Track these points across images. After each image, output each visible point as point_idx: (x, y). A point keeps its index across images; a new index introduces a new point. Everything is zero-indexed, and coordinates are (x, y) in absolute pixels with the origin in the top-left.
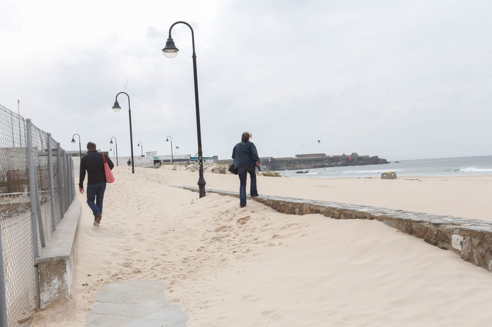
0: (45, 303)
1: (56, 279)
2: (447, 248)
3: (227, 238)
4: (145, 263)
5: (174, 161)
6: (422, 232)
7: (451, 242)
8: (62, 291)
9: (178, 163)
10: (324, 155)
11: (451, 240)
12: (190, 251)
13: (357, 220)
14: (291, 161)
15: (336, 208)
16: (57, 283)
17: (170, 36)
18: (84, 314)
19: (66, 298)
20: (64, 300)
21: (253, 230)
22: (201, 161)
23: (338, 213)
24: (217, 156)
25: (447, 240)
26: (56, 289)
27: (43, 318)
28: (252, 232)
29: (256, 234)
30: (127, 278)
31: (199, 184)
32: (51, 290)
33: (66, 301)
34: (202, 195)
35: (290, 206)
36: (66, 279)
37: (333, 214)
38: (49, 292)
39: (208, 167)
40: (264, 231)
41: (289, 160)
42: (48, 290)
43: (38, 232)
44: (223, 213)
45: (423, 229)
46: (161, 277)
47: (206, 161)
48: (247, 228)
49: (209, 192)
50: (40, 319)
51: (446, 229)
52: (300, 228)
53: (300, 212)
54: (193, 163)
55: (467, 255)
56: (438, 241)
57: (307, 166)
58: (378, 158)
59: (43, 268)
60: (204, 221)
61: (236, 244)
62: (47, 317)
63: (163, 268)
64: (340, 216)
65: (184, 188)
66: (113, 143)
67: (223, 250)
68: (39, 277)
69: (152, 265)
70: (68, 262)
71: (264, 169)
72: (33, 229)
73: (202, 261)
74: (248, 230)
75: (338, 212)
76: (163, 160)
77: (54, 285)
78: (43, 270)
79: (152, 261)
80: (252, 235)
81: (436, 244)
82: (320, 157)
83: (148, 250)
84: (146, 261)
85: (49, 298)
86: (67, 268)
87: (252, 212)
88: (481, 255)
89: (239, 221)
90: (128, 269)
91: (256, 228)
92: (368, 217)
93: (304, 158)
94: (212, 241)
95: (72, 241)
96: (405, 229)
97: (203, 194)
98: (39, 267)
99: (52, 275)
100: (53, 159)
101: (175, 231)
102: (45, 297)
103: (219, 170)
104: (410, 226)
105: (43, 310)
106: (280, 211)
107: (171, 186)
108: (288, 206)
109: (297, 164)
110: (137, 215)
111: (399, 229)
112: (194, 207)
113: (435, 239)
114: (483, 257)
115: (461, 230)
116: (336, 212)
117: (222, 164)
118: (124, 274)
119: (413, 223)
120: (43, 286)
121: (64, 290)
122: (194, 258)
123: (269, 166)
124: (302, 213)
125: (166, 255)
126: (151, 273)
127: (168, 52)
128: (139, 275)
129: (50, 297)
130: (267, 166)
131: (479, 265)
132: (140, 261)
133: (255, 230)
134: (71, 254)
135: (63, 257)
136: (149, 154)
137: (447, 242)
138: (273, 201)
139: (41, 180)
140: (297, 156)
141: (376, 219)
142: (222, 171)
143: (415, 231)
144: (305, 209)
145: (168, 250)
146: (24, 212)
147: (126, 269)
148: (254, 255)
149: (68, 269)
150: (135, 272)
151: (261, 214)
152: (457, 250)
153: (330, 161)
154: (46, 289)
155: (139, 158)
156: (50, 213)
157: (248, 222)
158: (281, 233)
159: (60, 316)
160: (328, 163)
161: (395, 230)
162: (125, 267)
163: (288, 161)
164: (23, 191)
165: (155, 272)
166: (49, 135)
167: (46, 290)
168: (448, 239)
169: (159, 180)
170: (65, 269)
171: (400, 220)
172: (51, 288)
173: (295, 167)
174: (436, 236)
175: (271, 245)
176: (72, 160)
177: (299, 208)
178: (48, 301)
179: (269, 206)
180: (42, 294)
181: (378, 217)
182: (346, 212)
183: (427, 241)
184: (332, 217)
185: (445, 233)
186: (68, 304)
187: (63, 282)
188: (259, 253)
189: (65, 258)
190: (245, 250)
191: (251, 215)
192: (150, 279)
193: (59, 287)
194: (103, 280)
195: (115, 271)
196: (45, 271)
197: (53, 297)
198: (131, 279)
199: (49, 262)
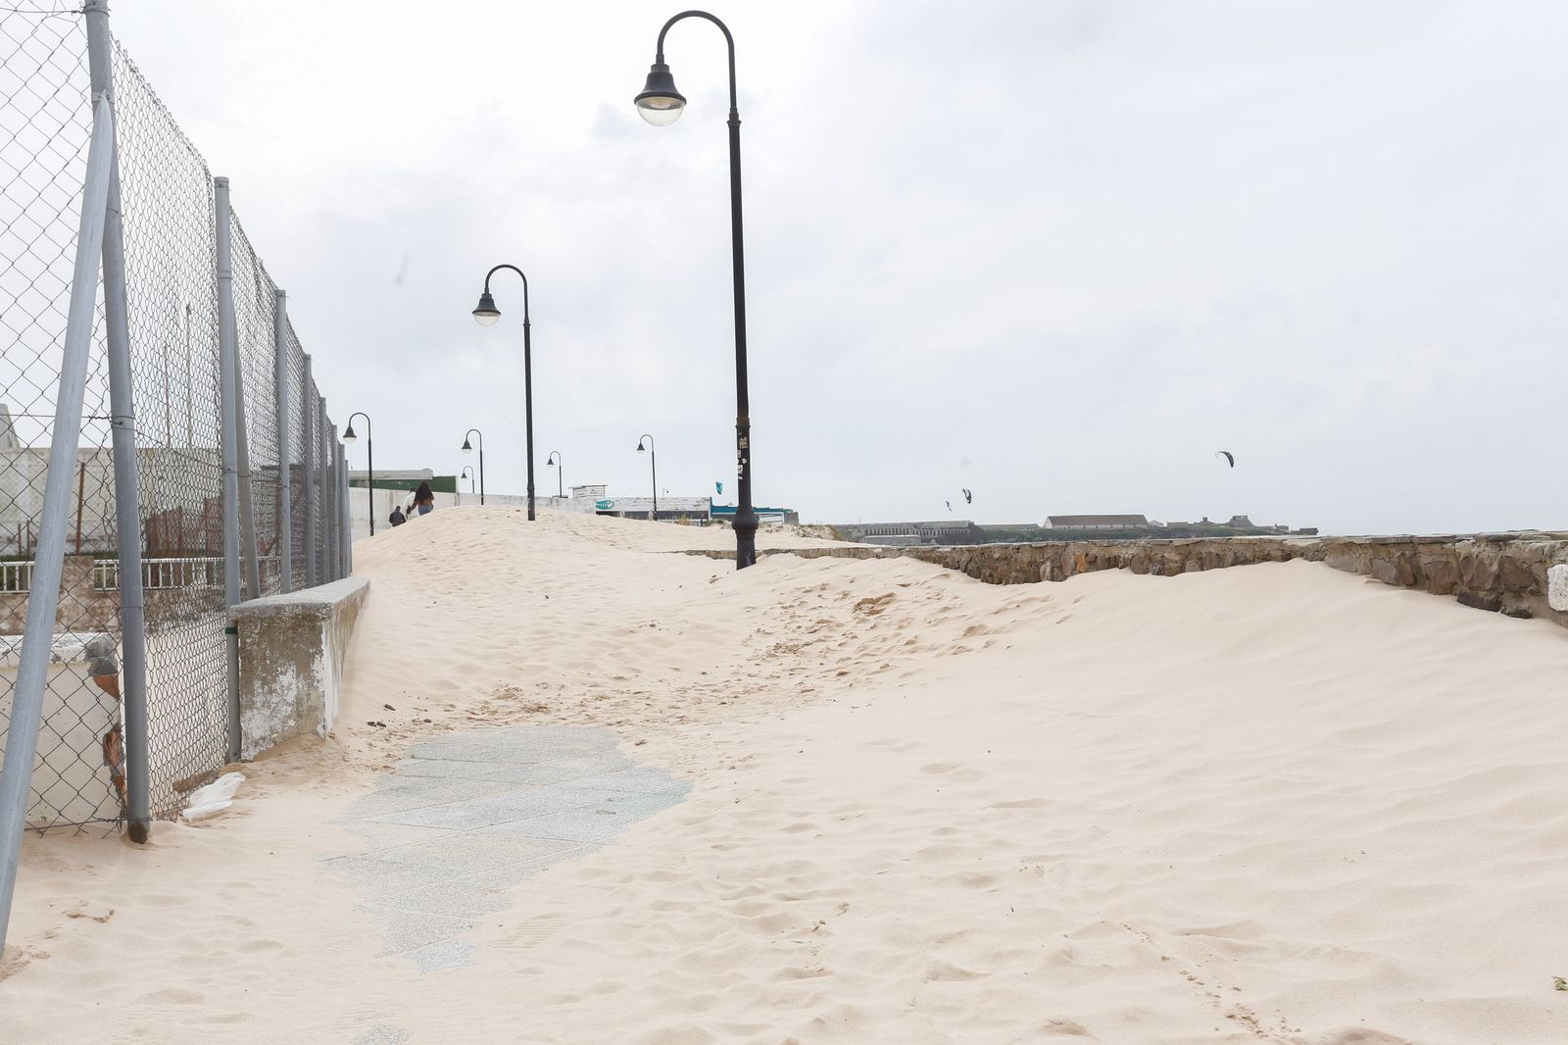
0: (256, 744)
1: (290, 673)
2: (1530, 611)
3: (821, 646)
4: (562, 692)
5: (659, 514)
6: (1449, 575)
7: (1544, 591)
8: (307, 711)
10: (1141, 519)
11: (1547, 583)
12: (704, 673)
13: (1240, 569)
14: (1034, 534)
16: (294, 687)
17: (660, 56)
18: (370, 775)
19: (317, 734)
20: (312, 737)
21: (904, 624)
23: (1177, 558)
25: (1533, 587)
26: (290, 705)
28: (900, 627)
29: (908, 634)
30: (505, 720)
31: (737, 525)
32: (273, 706)
33: (317, 742)
34: (745, 561)
35: (1025, 557)
36: (319, 676)
37: (1163, 561)
38: (267, 712)
40: (938, 623)
41: (1027, 532)
42: (266, 704)
44: (810, 591)
45: (1455, 565)
46: (609, 721)
47: (763, 514)
48: (886, 621)
49: (766, 552)
51: (1531, 550)
52: (1054, 606)
53: (1056, 571)
54: (721, 522)
56: (1502, 594)
59: (251, 636)
60: (749, 609)
61: (849, 659)
62: (259, 776)
63: (617, 704)
64: (1183, 563)
65: (690, 553)
66: (470, 448)
67: (807, 672)
68: (238, 661)
69: (583, 697)
70: (326, 624)
74: (888, 624)
75: (1179, 554)
76: (626, 512)
77: (283, 691)
78: (253, 643)
79: (582, 688)
80: (900, 634)
81: (1494, 606)
82: (1127, 526)
83: (574, 666)
84: (563, 686)
85: (267, 728)
86: (324, 640)
87: (904, 585)
89: (858, 606)
90: (510, 703)
91: (912, 620)
92: (1273, 553)
93: (1075, 527)
94: (773, 652)
96: (1394, 572)
97: (748, 558)
98: (240, 633)
99: (279, 658)
101: (657, 629)
102: (255, 724)
104: (1410, 560)
105: (252, 760)
106: (990, 579)
108: (1016, 559)
111: (1376, 576)
112: (718, 587)
113: (1492, 590)
116: (1170, 555)
118: (495, 712)
119: (1421, 548)
120: (252, 692)
121: (312, 709)
122: (713, 688)
124: (1062, 572)
125: (626, 679)
126: (580, 713)
127: (652, 105)
128: (540, 716)
129: (271, 727)
132: (545, 686)
133: (909, 623)
135: (312, 606)
136: (582, 491)
137: (1533, 593)
140: (1053, 519)
141: (1302, 555)
143: (1427, 575)
144: (1072, 561)
145: (634, 669)
146: (195, 620)
147: (501, 702)
148: (905, 675)
149: (325, 644)
150: (530, 710)
151: (930, 587)
152: (1564, 612)
154: (259, 699)
157: (889, 609)
158: (992, 623)
159: (296, 774)
161: (1364, 579)
162: (500, 698)
163: (1023, 537)
165: (590, 711)
166: (279, 296)
167: (258, 705)
168: (1537, 582)
170: (316, 643)
171: (1380, 545)
172: (275, 699)
174: (1498, 577)
175: (959, 650)
177: (1052, 562)
178: (263, 739)
179: (958, 568)
180: (246, 715)
181: (1307, 547)
182: (1204, 550)
183: (1467, 600)
184: (1159, 573)
185: (1526, 566)
186: (324, 750)
187: (310, 685)
188: (921, 670)
189: (318, 611)
190: (876, 667)
191: (899, 592)
192: (573, 725)
193: (297, 697)
194: (429, 721)
195: (467, 706)
196: (259, 644)
197: (279, 728)
198: (517, 724)
199: (271, 618)
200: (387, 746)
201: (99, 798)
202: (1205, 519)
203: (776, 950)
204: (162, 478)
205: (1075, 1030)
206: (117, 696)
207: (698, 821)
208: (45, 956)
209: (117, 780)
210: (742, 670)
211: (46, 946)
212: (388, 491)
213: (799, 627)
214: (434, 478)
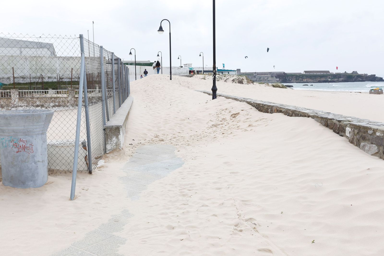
1: (115, 138)
2: (343, 135)
3: (221, 126)
4: (167, 136)
5: (204, 71)
6: (332, 126)
7: (345, 132)
9: (207, 73)
10: (328, 72)
11: (346, 130)
12: (196, 132)
13: (301, 117)
14: (300, 75)
15: (290, 109)
16: (115, 140)
18: (129, 158)
19: (120, 149)
20: (118, 149)
21: (239, 122)
22: (215, 74)
24: (240, 69)
26: (115, 144)
27: (108, 157)
28: (238, 122)
29: (239, 124)
30: (155, 143)
31: (212, 90)
32: (112, 144)
34: (214, 97)
35: (266, 107)
36: (120, 139)
37: (289, 113)
39: (230, 78)
40: (245, 122)
41: (299, 75)
42: (110, 143)
43: (106, 112)
44: (223, 110)
45: (333, 124)
46: (175, 144)
47: (230, 73)
48: (235, 120)
49: (219, 96)
50: (106, 157)
51: (344, 124)
52: (267, 121)
54: (219, 74)
55: (351, 140)
56: (339, 131)
57: (313, 81)
58: (376, 76)
59: (108, 131)
60: (210, 114)
61: (226, 130)
63: (177, 140)
64: (292, 114)
65: (204, 93)
67: (217, 132)
68: (105, 136)
69: (171, 138)
70: (121, 129)
71: (277, 81)
72: (103, 109)
73: (202, 138)
74: (236, 121)
75: (292, 112)
76: (197, 71)
78: (108, 132)
79: (171, 135)
80: (237, 124)
81: (338, 133)
82: (325, 74)
83: (171, 129)
84: (168, 135)
87: (242, 110)
88: (357, 139)
89: (232, 115)
90: (157, 139)
91: (241, 120)
92: (307, 116)
93: (311, 74)
94: (212, 126)
95: (124, 119)
96: (324, 123)
98: (106, 131)
99: (113, 135)
100: (115, 67)
101: (189, 120)
102: (109, 147)
103: (238, 80)
104: (327, 122)
105: (108, 154)
106: (260, 110)
107: (196, 91)
108: (264, 107)
109: (304, 79)
110: (169, 108)
111: (321, 124)
112: (206, 105)
113: (338, 130)
114: (359, 140)
115: (350, 124)
116: (290, 112)
117: (241, 76)
118: (154, 141)
119: (328, 120)
120: (108, 141)
121: (119, 144)
122: (197, 136)
123: (281, 79)
124: (272, 112)
125: (180, 133)
128: (162, 142)
129: (111, 147)
130: (280, 79)
131: (356, 145)
132: (164, 135)
133: (240, 121)
134: (123, 125)
135: (118, 126)
136: (186, 65)
137: (343, 132)
138: (257, 103)
139: (108, 82)
140: (305, 72)
142: (241, 81)
143: (329, 125)
144: (274, 110)
145: (182, 130)
147: (155, 138)
148: (234, 136)
149: (121, 133)
150: (160, 141)
151: (247, 112)
152: (348, 136)
153: (333, 77)
154: (109, 142)
155: (178, 68)
156: (112, 102)
157: (237, 117)
158: (254, 124)
159: (116, 157)
160: (331, 79)
161: (319, 124)
162: (155, 137)
163: (297, 76)
164: (96, 89)
165: (172, 141)
166: (113, 53)
167: (109, 143)
168: (344, 130)
169: (188, 86)
170: (119, 132)
171: (322, 118)
172: (112, 142)
173: (303, 80)
174: (339, 128)
175: (246, 130)
176: (128, 69)
177: (271, 109)
178: (110, 149)
180: (107, 145)
181: (312, 116)
182: (296, 112)
184: (288, 116)
185: (343, 127)
186: (121, 152)
187: (118, 140)
188: (237, 135)
189: (119, 127)
190: (230, 133)
191: (241, 112)
192: (168, 144)
193: (116, 142)
194: (141, 143)
195: (148, 139)
196: (109, 133)
197: (113, 147)
198: (157, 144)
199: (111, 128)
200: (132, 150)
201: (84, 167)
202: (346, 72)
203: (182, 200)
204: (88, 64)
205: (216, 216)
206: (87, 150)
207: (181, 172)
208: (80, 196)
209: (87, 164)
210: (204, 131)
211: (80, 195)
212: (140, 66)
213: (219, 120)
214: (151, 63)
